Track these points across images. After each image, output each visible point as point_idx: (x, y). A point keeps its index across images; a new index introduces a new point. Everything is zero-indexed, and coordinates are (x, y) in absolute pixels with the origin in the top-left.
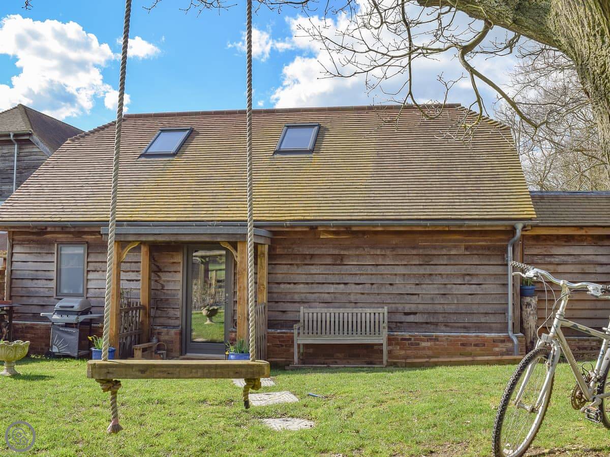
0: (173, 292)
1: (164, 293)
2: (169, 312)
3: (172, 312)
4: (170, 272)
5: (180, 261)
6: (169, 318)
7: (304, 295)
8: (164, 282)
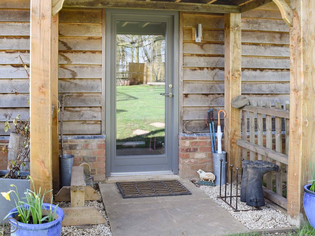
0: (90, 82)
1: (76, 84)
2: (83, 113)
3: (88, 114)
4: (85, 52)
5: (101, 35)
6: (84, 122)
7: (274, 85)
8: (76, 67)
